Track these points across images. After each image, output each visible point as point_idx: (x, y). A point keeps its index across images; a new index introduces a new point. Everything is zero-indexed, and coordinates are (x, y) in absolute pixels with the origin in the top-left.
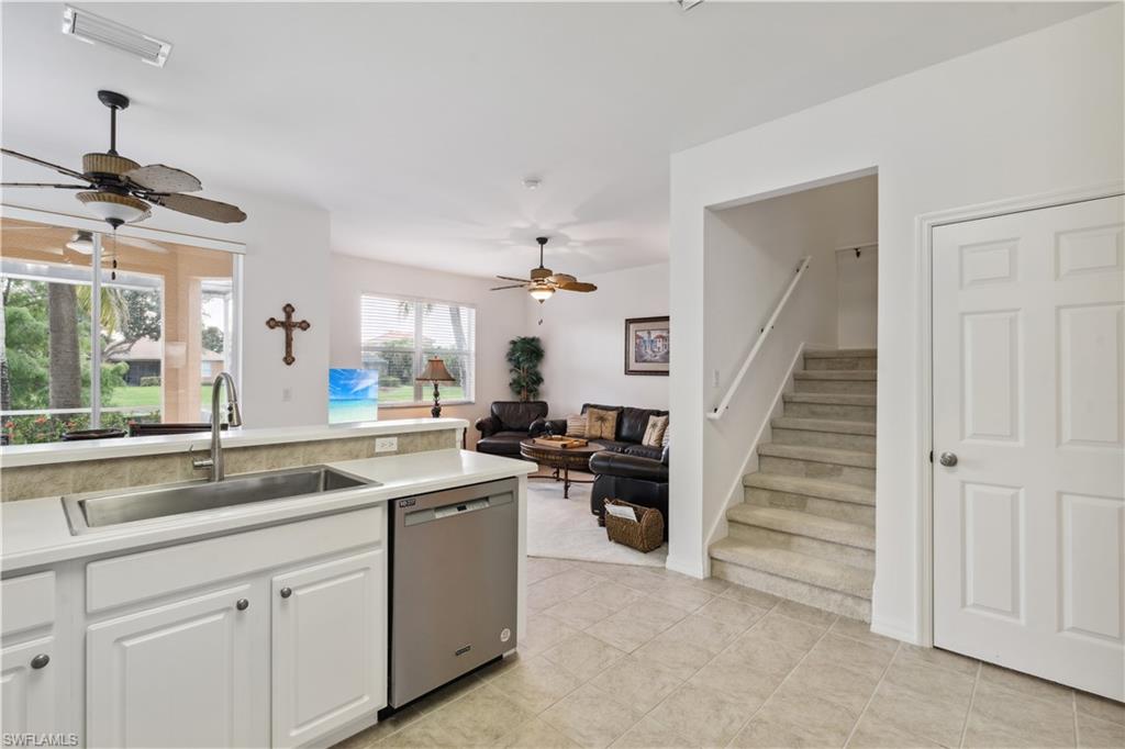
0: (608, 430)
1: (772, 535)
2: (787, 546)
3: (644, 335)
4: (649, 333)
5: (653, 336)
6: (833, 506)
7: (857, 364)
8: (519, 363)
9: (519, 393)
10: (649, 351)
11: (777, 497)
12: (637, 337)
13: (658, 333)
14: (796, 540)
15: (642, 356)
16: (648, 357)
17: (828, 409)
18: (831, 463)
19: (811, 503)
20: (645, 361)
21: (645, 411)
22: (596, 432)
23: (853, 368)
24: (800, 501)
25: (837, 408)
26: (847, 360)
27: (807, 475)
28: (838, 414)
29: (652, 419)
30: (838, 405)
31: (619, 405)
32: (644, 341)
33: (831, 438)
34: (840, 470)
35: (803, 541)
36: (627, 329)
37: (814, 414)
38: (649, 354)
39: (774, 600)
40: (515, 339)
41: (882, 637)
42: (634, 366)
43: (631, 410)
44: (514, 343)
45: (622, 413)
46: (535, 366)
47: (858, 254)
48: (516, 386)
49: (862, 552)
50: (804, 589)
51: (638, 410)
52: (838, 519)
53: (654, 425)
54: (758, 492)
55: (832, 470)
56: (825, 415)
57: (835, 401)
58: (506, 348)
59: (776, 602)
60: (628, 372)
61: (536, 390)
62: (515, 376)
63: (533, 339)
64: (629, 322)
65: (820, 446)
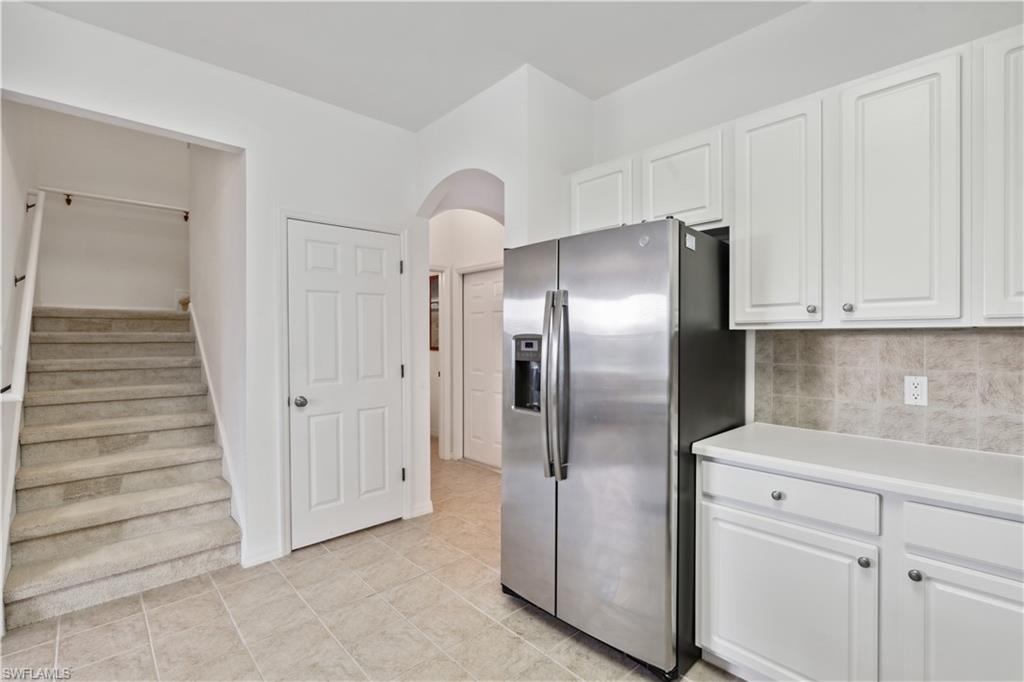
1: (93, 533)
2: (117, 539)
6: (155, 475)
7: (110, 326)
11: (74, 489)
14: (128, 526)
17: (97, 376)
18: (135, 433)
19: (126, 482)
23: (105, 330)
24: (112, 483)
25: (109, 374)
26: (97, 321)
27: (102, 453)
28: (111, 380)
30: (112, 370)
33: (118, 407)
34: (147, 437)
35: (138, 523)
37: (77, 383)
39: (133, 601)
41: (256, 567)
47: (69, 201)
49: (207, 506)
50: (165, 569)
52: (164, 487)
54: (44, 491)
55: (137, 440)
56: (92, 383)
57: (107, 367)
59: (137, 602)
65: (103, 418)
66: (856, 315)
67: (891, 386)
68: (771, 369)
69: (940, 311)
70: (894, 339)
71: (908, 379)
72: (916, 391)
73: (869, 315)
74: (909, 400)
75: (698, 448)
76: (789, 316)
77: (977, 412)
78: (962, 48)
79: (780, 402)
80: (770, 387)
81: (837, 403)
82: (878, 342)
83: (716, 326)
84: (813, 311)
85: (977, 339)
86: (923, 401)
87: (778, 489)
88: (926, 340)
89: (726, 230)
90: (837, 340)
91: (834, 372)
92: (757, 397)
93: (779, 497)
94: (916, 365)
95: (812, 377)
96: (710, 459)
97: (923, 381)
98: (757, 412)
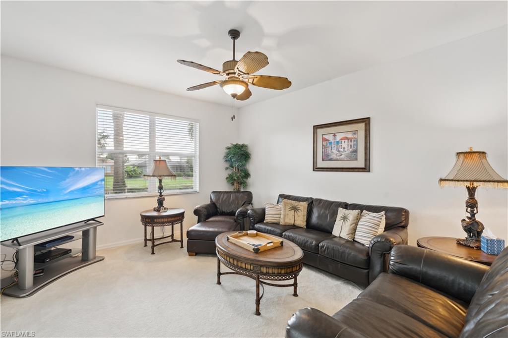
0: (300, 220)
3: (330, 138)
4: (335, 136)
5: (338, 139)
8: (232, 163)
9: (233, 184)
10: (335, 151)
12: (324, 140)
13: (343, 135)
15: (328, 156)
16: (334, 156)
20: (331, 160)
21: (333, 203)
22: (289, 221)
29: (341, 212)
31: (309, 197)
32: (331, 143)
36: (315, 133)
38: (334, 153)
40: (230, 146)
42: (321, 164)
43: (320, 201)
44: (229, 148)
45: (311, 203)
46: (244, 165)
48: (231, 179)
51: (326, 201)
53: (345, 218)
58: (223, 152)
60: (316, 169)
61: (245, 183)
62: (230, 172)
63: (243, 146)
64: (316, 127)
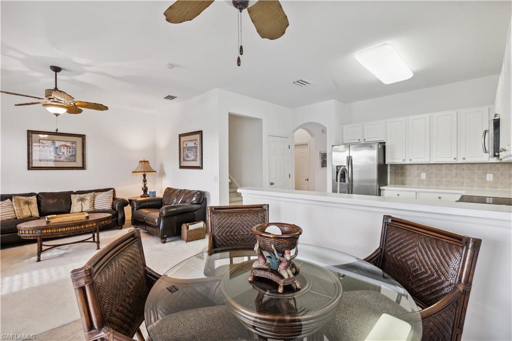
4: (53, 142)
5: (57, 145)
13: (62, 143)
22: (26, 214)
29: (74, 197)
36: (29, 136)
43: (45, 194)
53: (82, 199)
60: (31, 168)
64: (30, 132)
66: (412, 161)
67: (419, 175)
68: (393, 173)
69: (426, 160)
70: (419, 166)
71: (422, 174)
72: (423, 176)
73: (414, 161)
74: (422, 178)
75: (381, 188)
76: (399, 161)
77: (434, 179)
78: (430, 114)
79: (396, 180)
80: (393, 177)
81: (408, 179)
82: (416, 166)
83: (383, 163)
84: (404, 160)
85: (434, 166)
86: (425, 178)
87: (398, 193)
88: (426, 166)
89: (385, 143)
90: (408, 166)
91: (408, 173)
92: (390, 179)
93: (398, 195)
94: (423, 170)
95: (403, 174)
96: (384, 190)
97: (425, 174)
98: (390, 182)
